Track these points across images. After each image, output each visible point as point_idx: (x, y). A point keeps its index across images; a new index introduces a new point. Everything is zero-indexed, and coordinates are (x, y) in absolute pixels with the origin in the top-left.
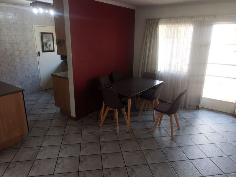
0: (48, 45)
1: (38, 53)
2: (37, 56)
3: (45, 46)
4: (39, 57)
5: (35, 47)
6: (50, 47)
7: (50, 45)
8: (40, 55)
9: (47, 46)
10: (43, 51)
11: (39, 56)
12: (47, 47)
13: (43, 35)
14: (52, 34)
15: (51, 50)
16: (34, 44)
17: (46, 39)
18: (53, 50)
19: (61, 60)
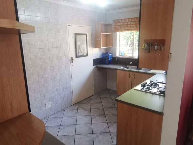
0: (82, 49)
1: (71, 59)
2: (70, 63)
3: (79, 50)
4: (72, 64)
5: (68, 52)
6: (83, 51)
7: (83, 49)
8: (74, 62)
9: (80, 49)
10: (77, 57)
11: (72, 62)
12: (80, 51)
13: (77, 36)
14: (87, 34)
15: (84, 54)
16: (68, 48)
17: (80, 41)
18: (86, 54)
19: (93, 65)
